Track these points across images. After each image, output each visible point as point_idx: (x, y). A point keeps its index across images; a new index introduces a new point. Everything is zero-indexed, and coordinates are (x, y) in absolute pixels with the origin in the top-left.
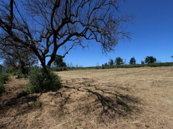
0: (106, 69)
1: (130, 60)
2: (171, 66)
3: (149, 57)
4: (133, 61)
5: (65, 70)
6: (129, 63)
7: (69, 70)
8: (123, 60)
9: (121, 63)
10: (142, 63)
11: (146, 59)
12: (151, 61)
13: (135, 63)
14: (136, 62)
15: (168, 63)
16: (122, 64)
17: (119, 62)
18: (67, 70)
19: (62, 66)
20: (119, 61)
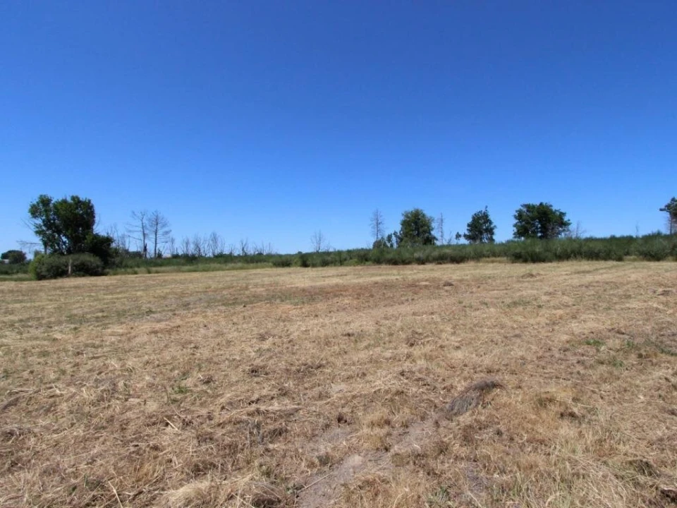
1: (469, 225)
3: (533, 207)
6: (466, 236)
14: (496, 231)
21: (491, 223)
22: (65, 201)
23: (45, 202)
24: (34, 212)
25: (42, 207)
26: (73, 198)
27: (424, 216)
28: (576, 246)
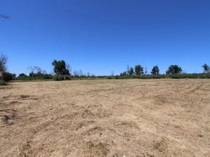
0: (120, 79)
1: (152, 69)
2: (196, 78)
3: (173, 66)
4: (155, 70)
5: (68, 79)
6: (151, 72)
7: (73, 80)
8: (143, 69)
9: (141, 72)
10: (166, 73)
11: (170, 68)
12: (175, 72)
13: (158, 73)
14: (159, 71)
15: (196, 74)
16: (142, 74)
17: (139, 72)
18: (71, 80)
19: (64, 74)
20: (139, 70)
21: (158, 69)
22: (59, 62)
23: (55, 61)
24: (53, 64)
25: (55, 63)
26: (62, 61)
27: (141, 66)
28: (186, 75)
